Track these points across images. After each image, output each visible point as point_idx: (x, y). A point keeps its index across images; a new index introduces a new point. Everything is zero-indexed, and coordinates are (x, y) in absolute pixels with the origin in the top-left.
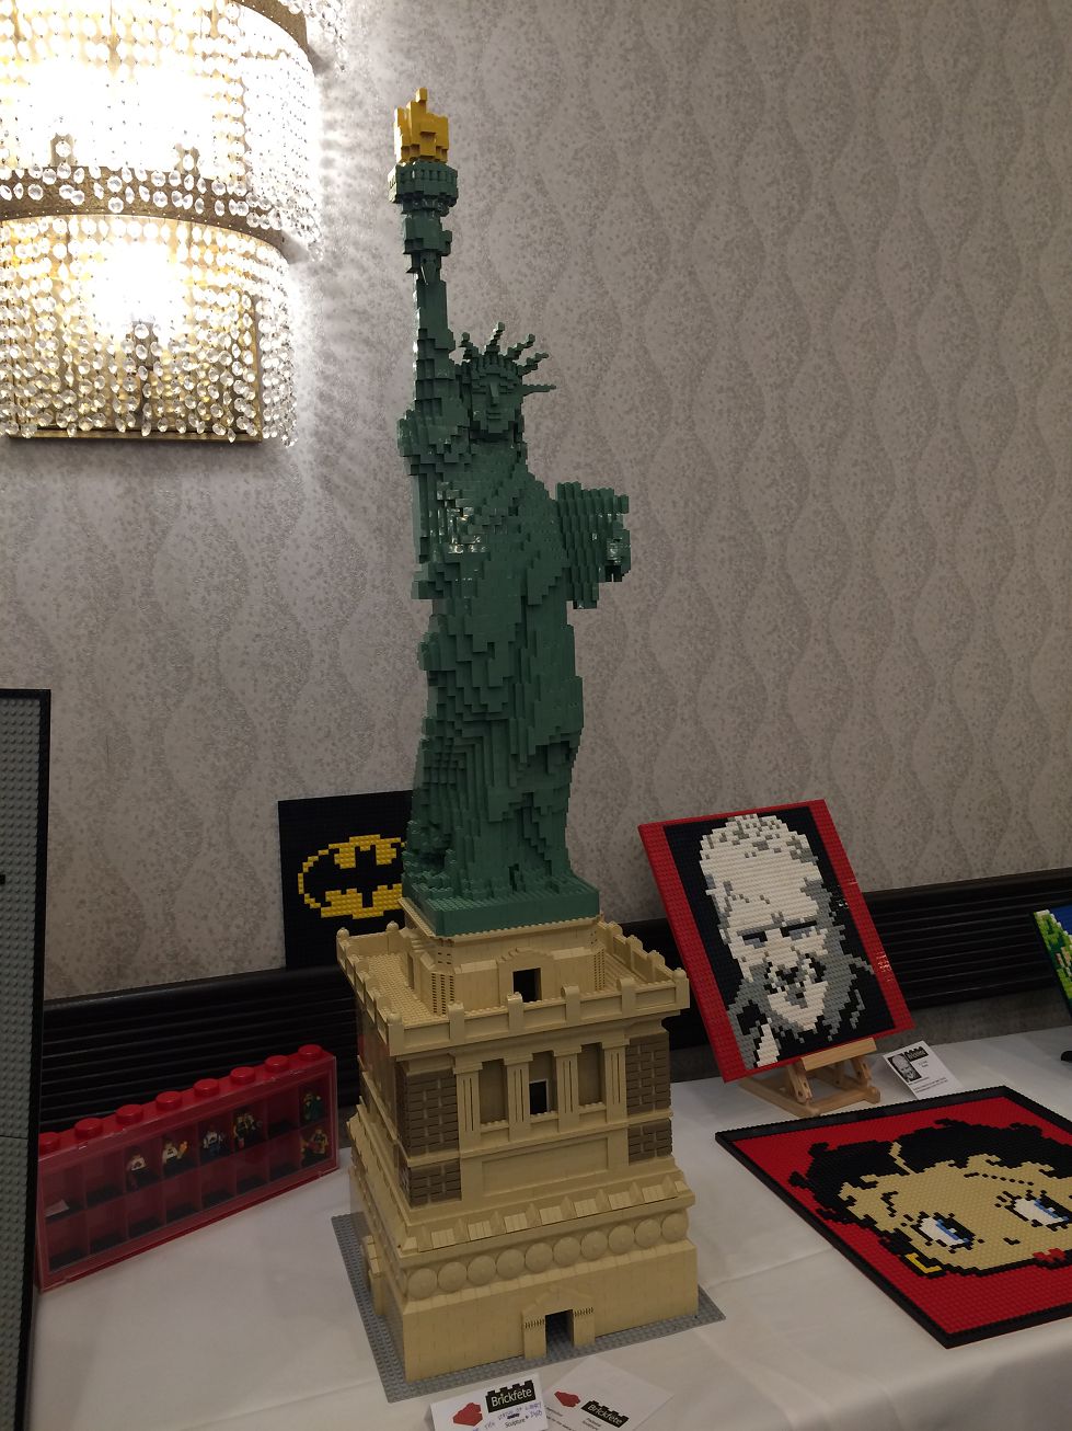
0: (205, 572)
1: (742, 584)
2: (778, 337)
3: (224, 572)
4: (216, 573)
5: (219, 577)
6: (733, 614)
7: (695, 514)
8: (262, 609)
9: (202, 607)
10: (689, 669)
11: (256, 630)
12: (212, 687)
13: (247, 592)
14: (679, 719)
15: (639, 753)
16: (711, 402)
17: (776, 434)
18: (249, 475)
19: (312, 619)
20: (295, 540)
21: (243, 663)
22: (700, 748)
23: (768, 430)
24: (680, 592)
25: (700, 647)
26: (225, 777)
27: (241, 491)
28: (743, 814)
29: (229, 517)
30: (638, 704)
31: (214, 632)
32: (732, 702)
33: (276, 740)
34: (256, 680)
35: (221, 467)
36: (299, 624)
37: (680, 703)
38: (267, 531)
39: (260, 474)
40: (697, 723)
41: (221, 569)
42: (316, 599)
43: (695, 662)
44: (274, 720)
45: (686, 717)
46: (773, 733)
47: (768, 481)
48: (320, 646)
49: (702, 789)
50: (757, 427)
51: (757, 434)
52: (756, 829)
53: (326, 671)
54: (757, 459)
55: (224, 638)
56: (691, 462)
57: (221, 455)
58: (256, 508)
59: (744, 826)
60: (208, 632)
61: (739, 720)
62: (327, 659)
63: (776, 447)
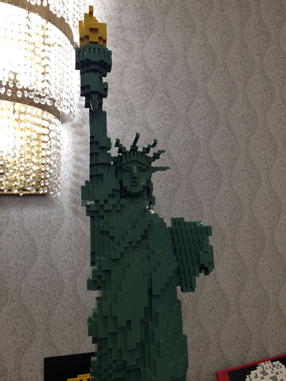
0: (17, 251)
1: (256, 251)
2: (265, 150)
3: (26, 250)
4: (23, 251)
5: (24, 252)
6: (253, 264)
7: (234, 221)
8: (42, 267)
9: (15, 267)
10: (235, 289)
11: (39, 276)
12: (17, 304)
13: (36, 259)
14: (231, 313)
15: (214, 328)
16: (239, 175)
17: (267, 188)
18: (41, 208)
19: (65, 270)
20: (59, 236)
21: (32, 292)
22: (241, 326)
23: (263, 187)
24: (229, 254)
25: (239, 279)
26: (20, 347)
27: (37, 215)
28: (264, 361)
29: (30, 226)
30: (212, 306)
31: (19, 278)
32: (255, 304)
33: (45, 328)
34: (37, 300)
35: (28, 205)
36: (59, 273)
37: (231, 305)
38: (47, 232)
39: (46, 207)
40: (239, 314)
41: (25, 249)
42: (68, 261)
43: (237, 286)
44: (45, 318)
45: (234, 311)
46: (274, 318)
47: (265, 207)
48: (68, 283)
49: (243, 345)
50: (258, 185)
51: (259, 188)
52: (271, 369)
53: (70, 294)
54: (259, 198)
55: (24, 281)
56: (231, 199)
57: (29, 200)
58: (43, 222)
59: (265, 368)
60: (17, 278)
61: (258, 312)
62: (71, 288)
63: (267, 193)
